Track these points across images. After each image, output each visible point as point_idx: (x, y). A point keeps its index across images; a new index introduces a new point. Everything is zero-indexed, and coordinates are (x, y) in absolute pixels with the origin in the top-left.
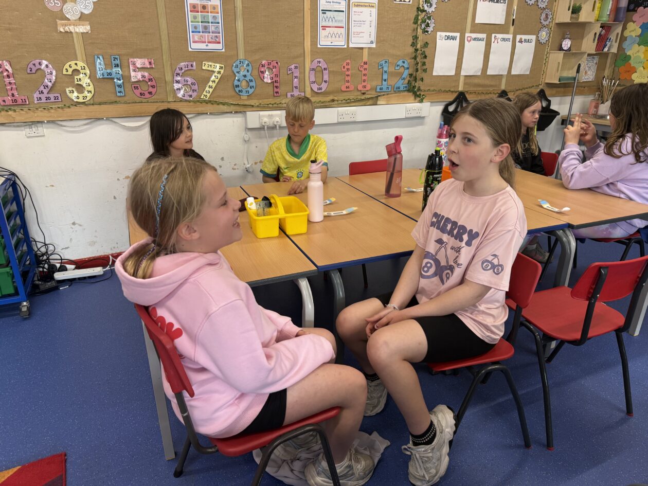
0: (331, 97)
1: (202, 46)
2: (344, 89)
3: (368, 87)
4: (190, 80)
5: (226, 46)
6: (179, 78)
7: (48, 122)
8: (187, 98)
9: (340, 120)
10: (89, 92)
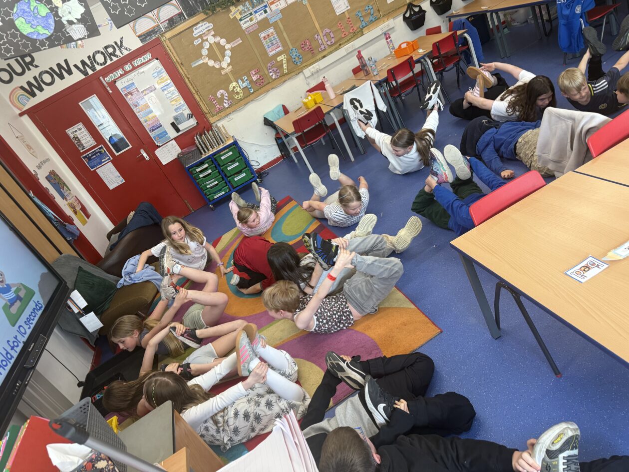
0: (339, 44)
1: (274, 52)
2: (343, 36)
3: (355, 29)
4: (275, 69)
5: (283, 47)
6: (270, 71)
7: (233, 112)
8: (277, 77)
9: (348, 52)
10: (241, 93)
